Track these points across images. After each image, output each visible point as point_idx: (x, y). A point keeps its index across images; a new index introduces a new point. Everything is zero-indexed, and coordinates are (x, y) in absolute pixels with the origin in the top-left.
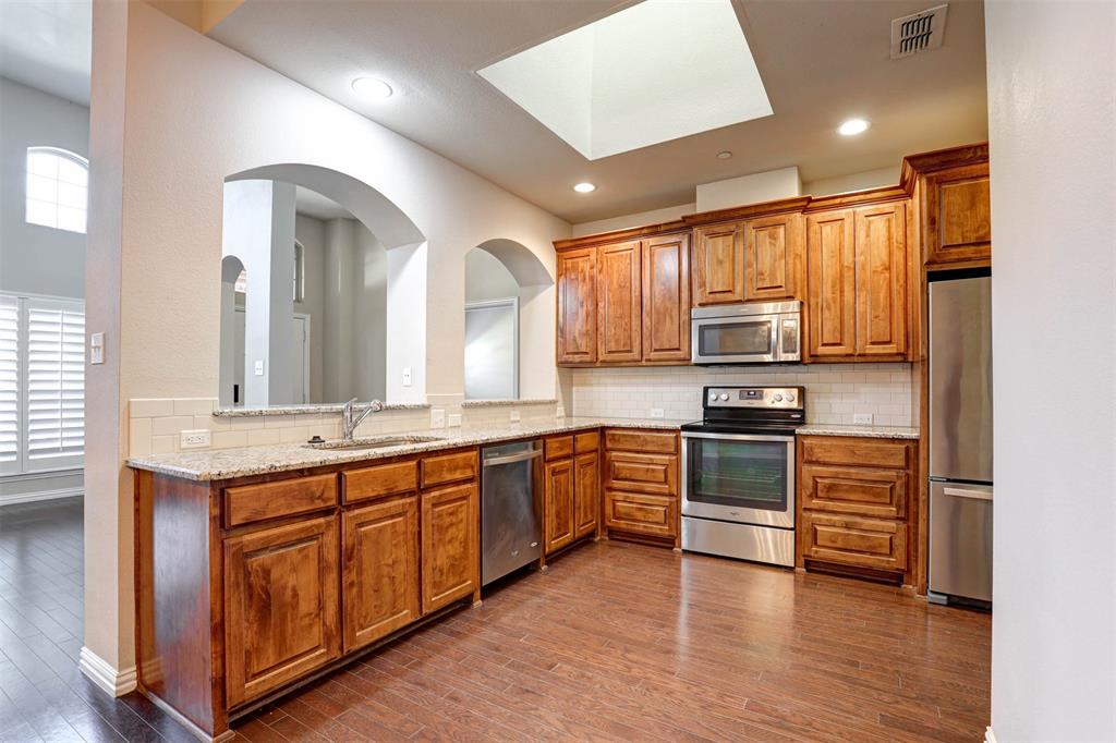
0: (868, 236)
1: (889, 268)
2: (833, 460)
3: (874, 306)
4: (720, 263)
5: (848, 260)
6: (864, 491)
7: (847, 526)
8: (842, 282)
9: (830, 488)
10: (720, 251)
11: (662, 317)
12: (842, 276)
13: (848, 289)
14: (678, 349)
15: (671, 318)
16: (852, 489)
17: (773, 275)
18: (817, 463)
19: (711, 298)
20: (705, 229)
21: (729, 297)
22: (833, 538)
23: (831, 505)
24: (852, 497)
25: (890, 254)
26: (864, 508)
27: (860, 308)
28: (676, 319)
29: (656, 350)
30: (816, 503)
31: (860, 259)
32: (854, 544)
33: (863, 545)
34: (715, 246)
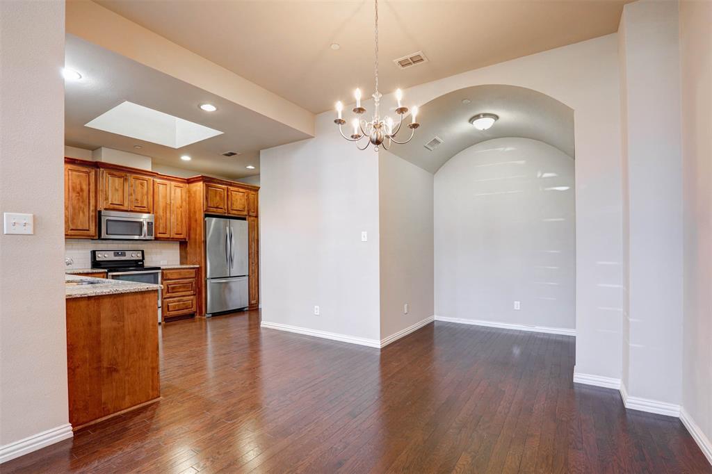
0: (175, 193)
1: (181, 207)
2: (174, 278)
3: (177, 220)
4: (117, 190)
5: (168, 202)
6: (184, 287)
7: (179, 301)
8: (166, 210)
9: (173, 288)
10: (117, 185)
11: (77, 211)
12: (166, 207)
13: (168, 212)
14: (88, 230)
15: (84, 213)
16: (180, 287)
17: (142, 202)
18: (169, 279)
19: (112, 206)
20: (108, 171)
21: (121, 207)
22: (174, 307)
23: (174, 295)
24: (181, 290)
25: (182, 202)
26: (184, 293)
27: (172, 220)
28: (87, 214)
29: (72, 230)
30: (168, 295)
31: (172, 202)
32: (181, 307)
33: (184, 306)
34: (114, 181)
